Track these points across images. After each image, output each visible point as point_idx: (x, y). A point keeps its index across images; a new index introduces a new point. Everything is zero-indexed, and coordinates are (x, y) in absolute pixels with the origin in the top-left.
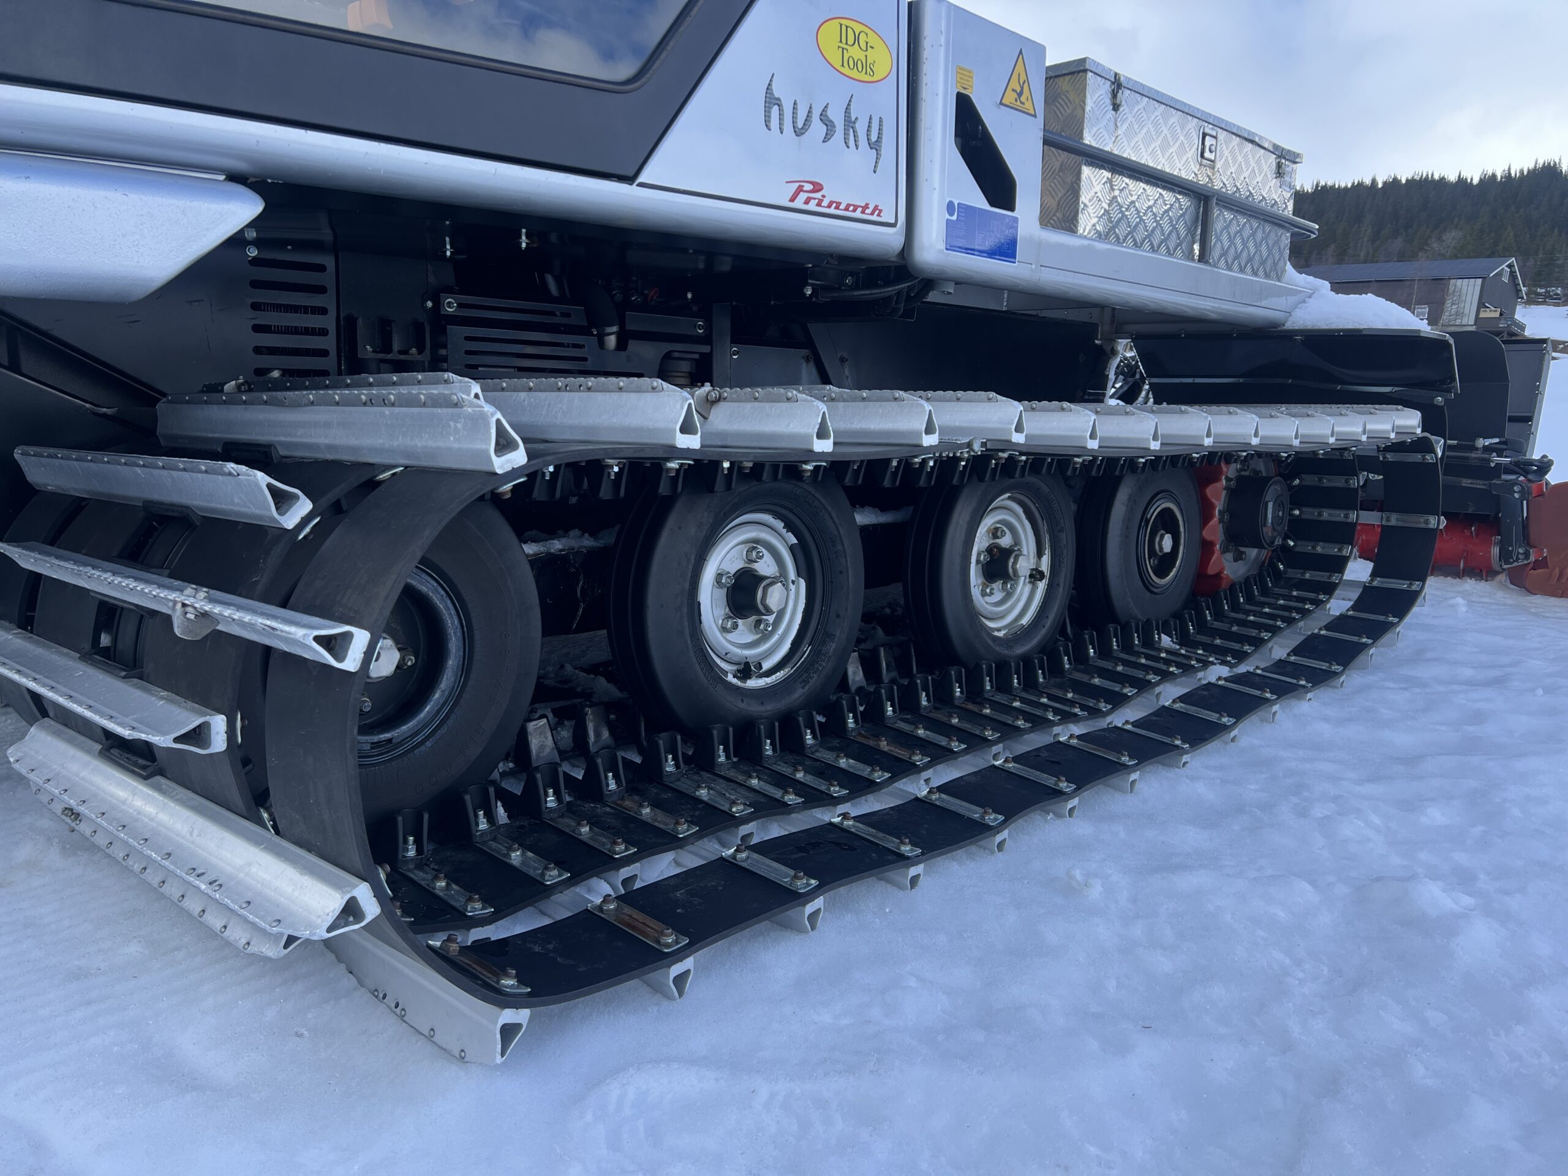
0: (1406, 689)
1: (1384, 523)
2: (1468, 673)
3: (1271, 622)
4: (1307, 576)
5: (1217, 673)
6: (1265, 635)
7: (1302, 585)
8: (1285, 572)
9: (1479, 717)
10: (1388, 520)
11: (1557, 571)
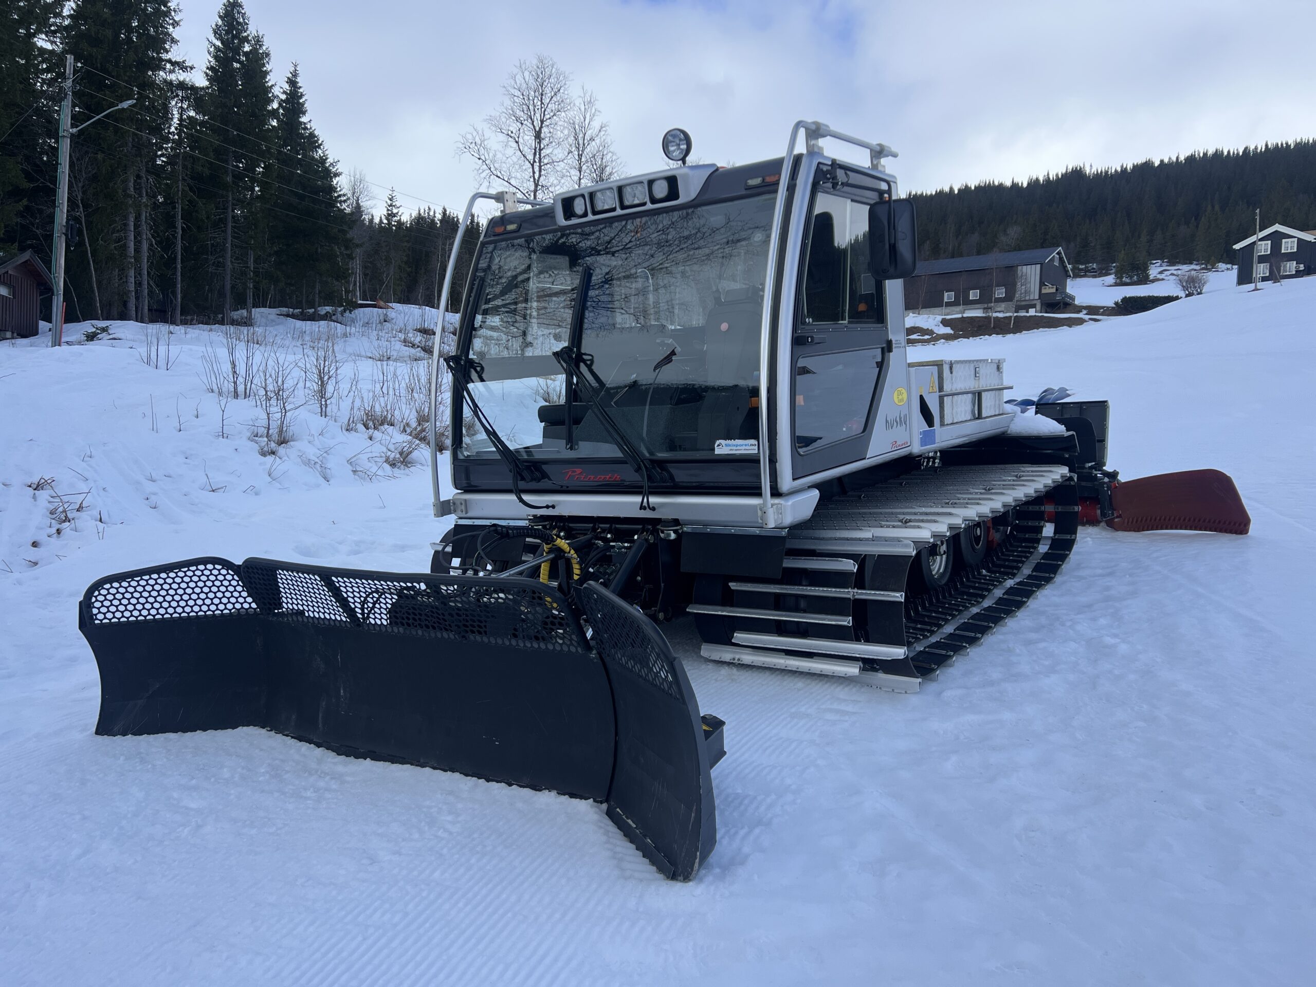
0: (1079, 581)
1: (1056, 510)
2: (1099, 571)
3: (1020, 559)
4: (1027, 536)
5: (1010, 583)
6: (1020, 565)
7: (1026, 540)
8: (1017, 535)
9: (1108, 588)
10: (1058, 509)
11: (1126, 520)
